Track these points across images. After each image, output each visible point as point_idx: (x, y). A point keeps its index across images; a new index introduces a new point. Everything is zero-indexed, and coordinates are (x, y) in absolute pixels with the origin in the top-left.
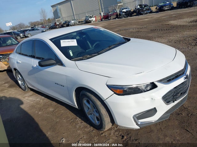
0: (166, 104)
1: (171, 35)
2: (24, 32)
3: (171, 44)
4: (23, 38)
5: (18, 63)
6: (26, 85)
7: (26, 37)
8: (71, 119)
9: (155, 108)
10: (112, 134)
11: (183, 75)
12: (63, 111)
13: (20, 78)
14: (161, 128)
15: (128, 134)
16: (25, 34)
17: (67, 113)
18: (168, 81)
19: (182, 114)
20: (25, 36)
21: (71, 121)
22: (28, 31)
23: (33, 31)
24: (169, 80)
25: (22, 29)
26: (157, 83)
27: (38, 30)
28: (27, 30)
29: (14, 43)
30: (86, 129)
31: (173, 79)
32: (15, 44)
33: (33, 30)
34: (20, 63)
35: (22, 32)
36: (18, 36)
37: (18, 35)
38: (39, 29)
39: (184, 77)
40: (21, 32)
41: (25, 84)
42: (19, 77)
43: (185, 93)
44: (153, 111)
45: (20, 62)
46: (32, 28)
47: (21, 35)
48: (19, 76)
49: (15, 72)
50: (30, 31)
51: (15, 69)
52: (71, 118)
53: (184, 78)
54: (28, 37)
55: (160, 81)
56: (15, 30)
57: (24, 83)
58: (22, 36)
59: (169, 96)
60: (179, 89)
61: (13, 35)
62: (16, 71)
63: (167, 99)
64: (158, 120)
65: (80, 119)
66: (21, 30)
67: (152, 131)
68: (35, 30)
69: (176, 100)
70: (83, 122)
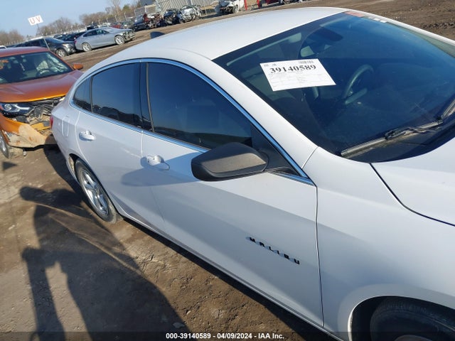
2: (72, 38)
4: (71, 53)
5: (82, 138)
6: (111, 207)
7: (78, 51)
13: (88, 183)
16: (76, 45)
20: (75, 48)
22: (82, 36)
23: (95, 36)
25: (65, 33)
27: (107, 33)
28: (80, 34)
29: (56, 70)
32: (59, 73)
33: (95, 33)
34: (91, 140)
35: (68, 40)
36: (58, 49)
37: (60, 47)
38: (108, 30)
40: (64, 40)
41: (107, 204)
42: (86, 179)
45: (92, 137)
46: (88, 29)
47: (67, 46)
48: (88, 176)
49: (72, 163)
50: (86, 36)
51: (75, 157)
54: (83, 51)
56: (49, 34)
57: (105, 200)
58: (69, 50)
61: (46, 47)
62: (78, 161)
66: (64, 35)
68: (100, 33)
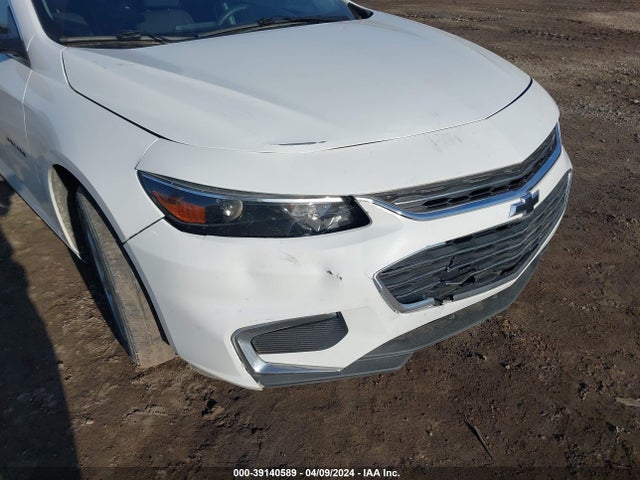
0: (395, 308)
1: (575, 59)
3: (559, 86)
8: (60, 296)
9: (339, 315)
10: (177, 385)
11: (511, 192)
12: (47, 258)
14: (373, 400)
15: (237, 398)
17: (58, 267)
18: (428, 203)
19: (481, 357)
21: (54, 303)
24: (435, 200)
26: (367, 205)
30: (89, 346)
31: (456, 200)
39: (518, 201)
43: (508, 271)
44: (330, 328)
52: (59, 291)
53: (515, 208)
55: (388, 199)
59: (418, 272)
60: (479, 250)
63: (408, 286)
64: (346, 370)
65: (92, 302)
67: (333, 405)
69: (451, 298)
70: (99, 313)
